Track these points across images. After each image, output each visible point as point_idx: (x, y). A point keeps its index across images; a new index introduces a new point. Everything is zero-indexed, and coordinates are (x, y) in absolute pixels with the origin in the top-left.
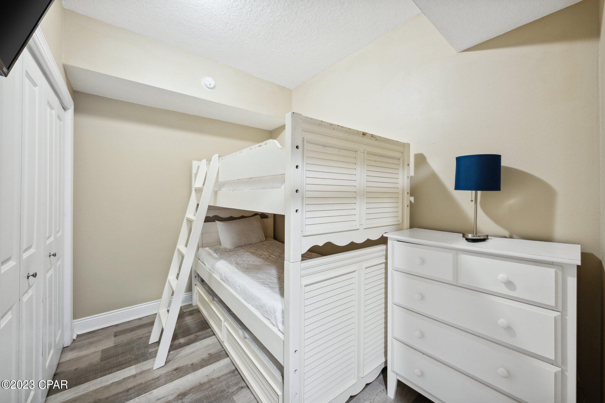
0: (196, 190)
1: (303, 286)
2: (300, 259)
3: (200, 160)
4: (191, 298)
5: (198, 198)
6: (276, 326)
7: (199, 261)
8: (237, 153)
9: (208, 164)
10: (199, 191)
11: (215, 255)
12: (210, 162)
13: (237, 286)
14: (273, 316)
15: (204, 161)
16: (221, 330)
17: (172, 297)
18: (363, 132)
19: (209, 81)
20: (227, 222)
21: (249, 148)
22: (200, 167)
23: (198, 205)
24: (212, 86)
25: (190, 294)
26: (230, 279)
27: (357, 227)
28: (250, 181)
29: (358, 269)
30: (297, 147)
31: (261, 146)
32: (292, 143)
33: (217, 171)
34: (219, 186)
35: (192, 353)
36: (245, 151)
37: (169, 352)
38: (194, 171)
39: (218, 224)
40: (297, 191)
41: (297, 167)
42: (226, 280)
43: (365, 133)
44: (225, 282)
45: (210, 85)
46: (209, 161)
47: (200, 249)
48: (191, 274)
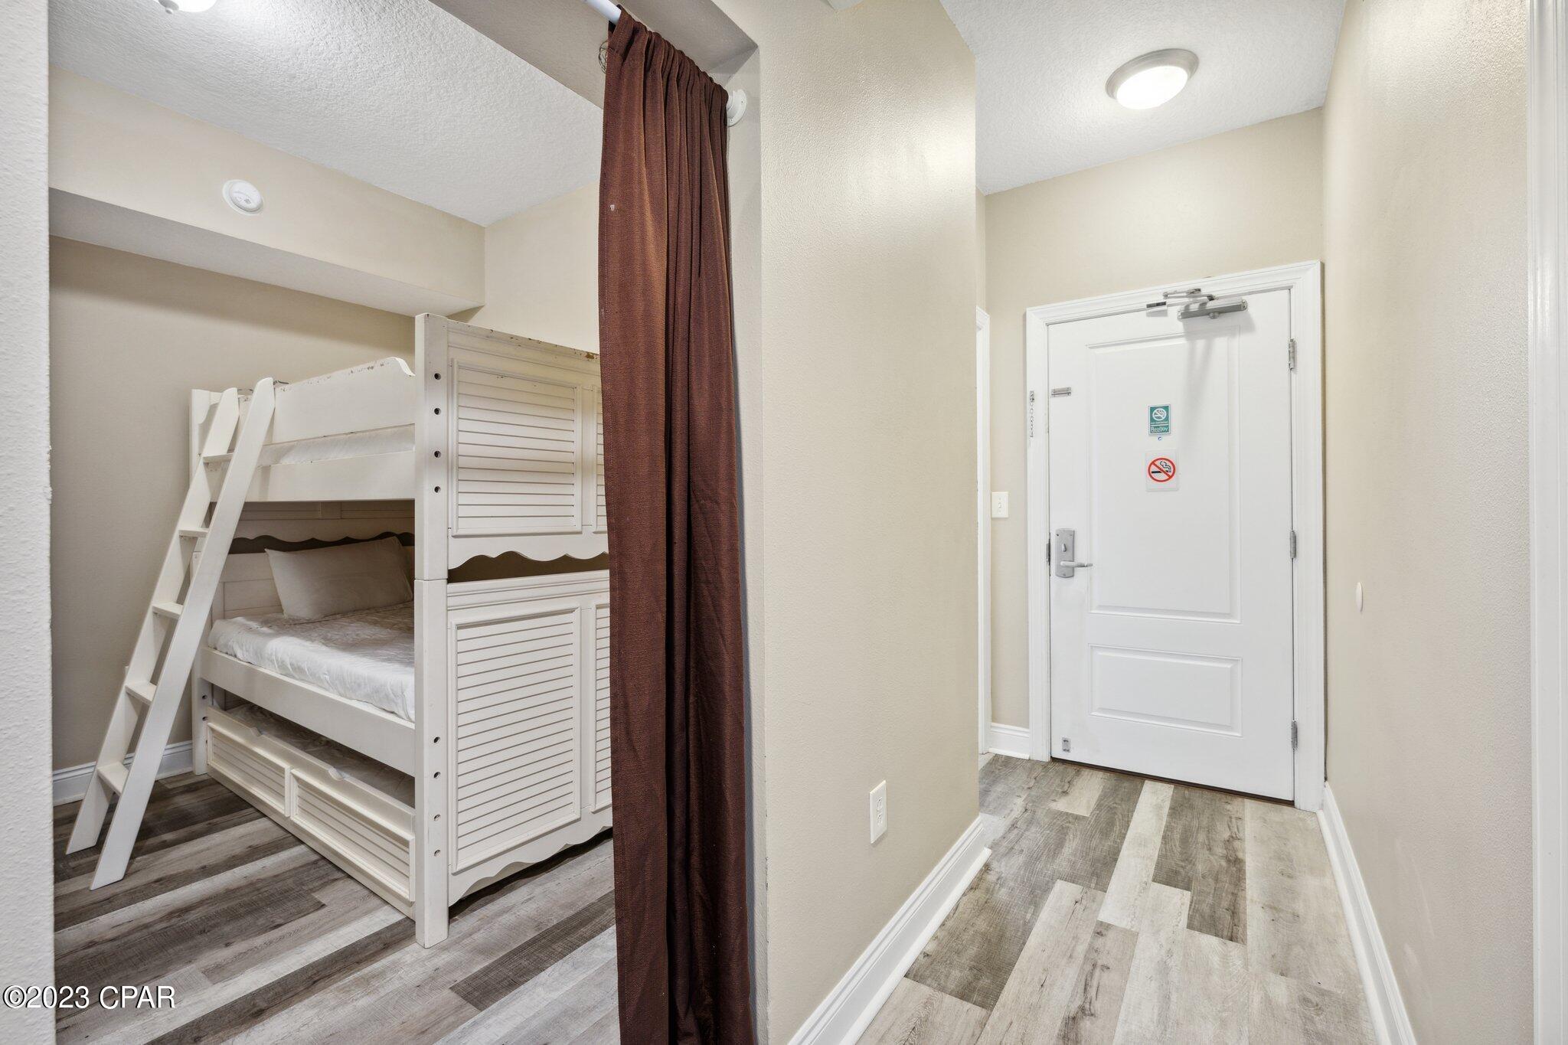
0: (208, 463)
1: (454, 628)
2: (446, 576)
3: (220, 389)
4: (190, 755)
5: (216, 488)
6: (405, 717)
7: (216, 652)
8: (321, 377)
9: (242, 400)
10: (217, 466)
11: (265, 629)
12: (249, 397)
13: (325, 674)
14: (399, 701)
15: (232, 393)
16: (280, 796)
17: (128, 756)
18: (588, 353)
19: (245, 191)
20: (298, 552)
21: (349, 370)
22: (219, 408)
23: (212, 506)
24: (253, 205)
25: (188, 747)
26: (305, 666)
27: (578, 528)
28: (354, 439)
29: (579, 605)
30: (437, 376)
31: (372, 368)
32: (426, 370)
33: (270, 417)
34: (274, 452)
35: (199, 852)
36: (340, 376)
37: (132, 857)
38: (198, 417)
39: (274, 558)
40: (437, 454)
41: (437, 411)
42: (298, 670)
43: (594, 354)
44: (294, 677)
45: (247, 201)
46: (246, 391)
47: (218, 623)
48: (191, 691)
